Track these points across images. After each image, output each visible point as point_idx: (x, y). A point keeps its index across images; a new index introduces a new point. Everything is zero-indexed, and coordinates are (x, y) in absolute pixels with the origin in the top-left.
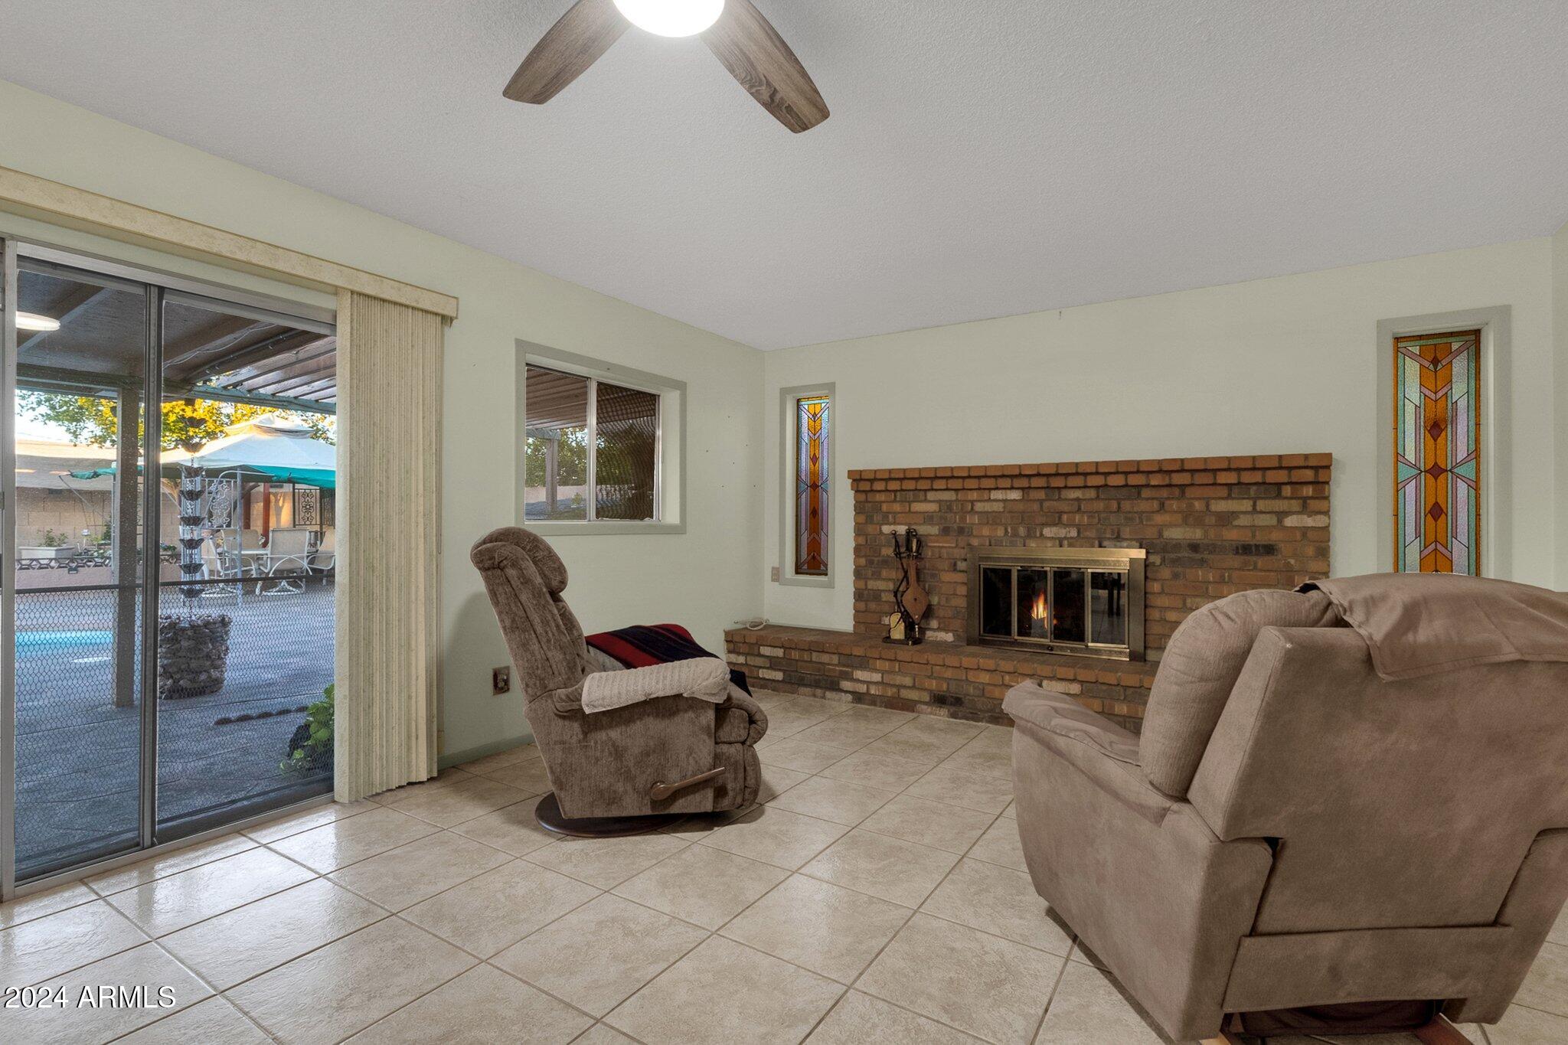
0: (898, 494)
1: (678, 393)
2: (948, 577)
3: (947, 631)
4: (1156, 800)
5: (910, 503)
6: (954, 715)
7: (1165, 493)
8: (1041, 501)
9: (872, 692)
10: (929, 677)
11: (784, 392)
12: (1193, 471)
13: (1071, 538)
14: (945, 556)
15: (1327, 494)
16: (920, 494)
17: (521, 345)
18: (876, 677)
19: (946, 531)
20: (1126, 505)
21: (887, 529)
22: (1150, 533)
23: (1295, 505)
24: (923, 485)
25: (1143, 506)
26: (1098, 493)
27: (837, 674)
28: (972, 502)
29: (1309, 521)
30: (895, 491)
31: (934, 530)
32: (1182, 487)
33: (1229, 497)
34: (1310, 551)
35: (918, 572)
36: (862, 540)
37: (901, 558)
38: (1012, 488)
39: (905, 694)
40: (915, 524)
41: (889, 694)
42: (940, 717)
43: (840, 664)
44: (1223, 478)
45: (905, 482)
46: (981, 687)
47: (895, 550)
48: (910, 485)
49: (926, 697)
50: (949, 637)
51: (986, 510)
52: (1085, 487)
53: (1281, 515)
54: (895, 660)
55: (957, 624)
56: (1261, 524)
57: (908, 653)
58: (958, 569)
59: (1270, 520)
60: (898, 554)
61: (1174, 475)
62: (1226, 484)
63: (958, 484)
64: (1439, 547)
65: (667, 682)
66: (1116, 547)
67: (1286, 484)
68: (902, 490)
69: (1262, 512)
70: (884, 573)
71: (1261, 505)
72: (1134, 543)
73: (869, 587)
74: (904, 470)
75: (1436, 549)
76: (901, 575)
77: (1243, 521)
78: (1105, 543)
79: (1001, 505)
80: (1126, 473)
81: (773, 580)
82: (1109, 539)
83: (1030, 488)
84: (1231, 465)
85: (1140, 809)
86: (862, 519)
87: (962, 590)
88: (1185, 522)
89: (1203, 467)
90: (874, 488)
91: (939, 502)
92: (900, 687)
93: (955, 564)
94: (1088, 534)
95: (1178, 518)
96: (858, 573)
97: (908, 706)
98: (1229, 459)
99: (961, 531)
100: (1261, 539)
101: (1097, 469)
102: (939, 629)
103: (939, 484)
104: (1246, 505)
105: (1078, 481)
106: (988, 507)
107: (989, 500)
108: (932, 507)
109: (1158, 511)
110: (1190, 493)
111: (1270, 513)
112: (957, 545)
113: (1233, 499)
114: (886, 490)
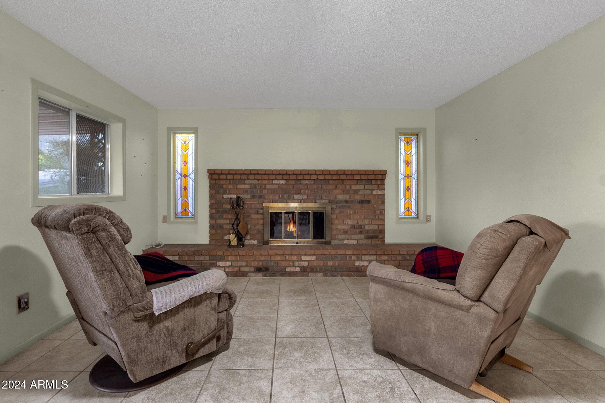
0: (231, 180)
1: (122, 124)
2: (254, 216)
3: (254, 240)
4: (468, 303)
5: (237, 185)
6: (265, 276)
7: (337, 182)
8: (293, 185)
10: (253, 261)
11: (169, 130)
12: (347, 175)
13: (304, 199)
14: (253, 207)
15: (384, 183)
16: (242, 181)
18: (229, 264)
19: (253, 197)
20: (324, 186)
21: (225, 196)
22: (332, 197)
23: (376, 187)
24: (244, 177)
25: (330, 187)
26: (314, 181)
27: (208, 265)
28: (265, 185)
29: (380, 192)
30: (230, 179)
31: (248, 197)
32: (343, 180)
33: (357, 184)
34: (380, 202)
35: (243, 215)
36: (213, 201)
38: (282, 179)
39: (243, 269)
40: (240, 194)
41: (235, 271)
42: (259, 277)
43: (210, 260)
44: (356, 177)
45: (235, 176)
46: (277, 262)
47: (231, 206)
48: (238, 177)
49: (252, 269)
50: (255, 242)
51: (271, 188)
52: (310, 179)
53: (372, 190)
54: (236, 255)
55: (258, 236)
56: (366, 193)
57: (242, 251)
58: (259, 213)
59: (369, 192)
60: (233, 208)
61: (341, 176)
62: (357, 179)
63: (259, 177)
64: (409, 200)
66: (321, 202)
67: (373, 180)
68: (234, 179)
69: (366, 189)
70: (225, 216)
71: (366, 187)
72: (328, 201)
73: (217, 223)
74: (236, 170)
75: (408, 201)
76: (234, 217)
78: (317, 201)
79: (277, 186)
80: (325, 174)
81: (163, 222)
82: (318, 199)
84: (359, 173)
86: (213, 192)
87: (261, 222)
88: (344, 193)
89: (351, 173)
90: (220, 178)
91: (251, 184)
92: (240, 267)
93: (258, 211)
94: (310, 197)
95: (341, 191)
96: (211, 217)
97: (244, 274)
99: (260, 197)
100: (366, 199)
101: (316, 173)
102: (251, 239)
103: (251, 177)
104: (362, 187)
105: (308, 177)
106: (271, 187)
107: (272, 184)
108: (247, 187)
109: (335, 189)
110: (345, 182)
111: (369, 189)
112: (258, 203)
113: (358, 184)
114: (227, 179)
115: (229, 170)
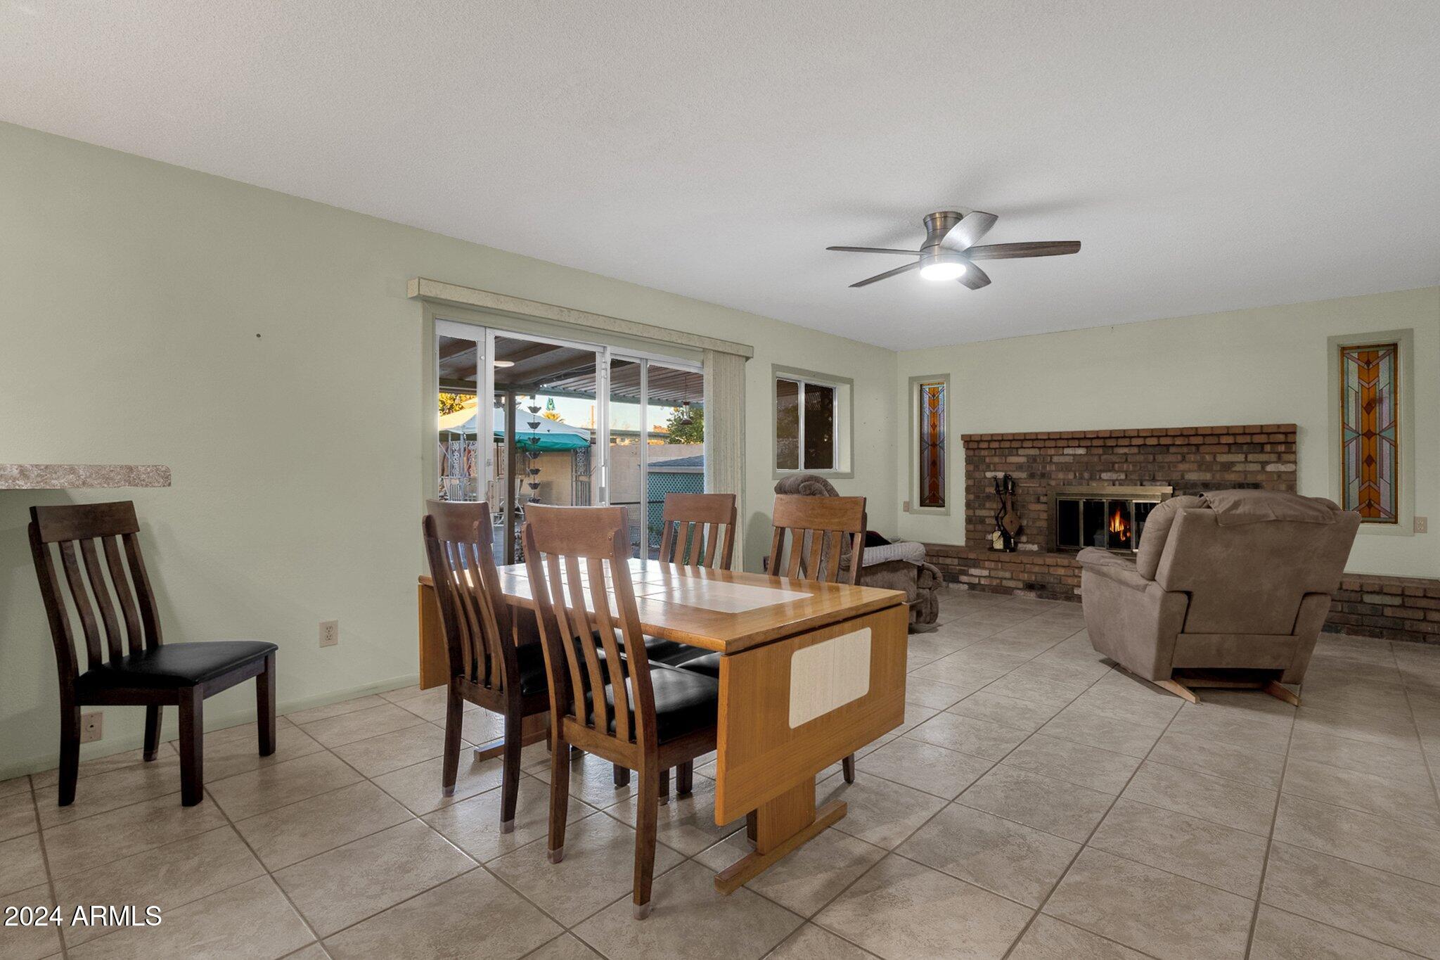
0: (997, 450)
1: (849, 386)
2: (1033, 507)
3: (1033, 544)
4: (1143, 582)
5: (1006, 457)
6: (1040, 596)
7: (1185, 450)
8: (1100, 456)
9: (982, 583)
10: (1022, 572)
11: (912, 380)
12: (1204, 436)
13: (1121, 480)
14: (1032, 492)
15: (1294, 450)
16: (1013, 451)
17: (776, 367)
18: (986, 573)
19: (1032, 476)
20: (1159, 458)
21: (989, 475)
22: (1176, 476)
23: (1273, 457)
24: (1015, 444)
25: (1170, 458)
26: (1139, 450)
27: (957, 571)
28: (1051, 456)
29: (1282, 468)
30: (995, 449)
31: (1024, 475)
32: (1197, 446)
33: (1229, 452)
34: (1283, 487)
35: (1013, 504)
36: (971, 482)
37: (1000, 494)
38: (1079, 446)
39: (1005, 583)
40: (1010, 471)
41: (994, 584)
42: (1032, 595)
43: (959, 565)
44: (1224, 440)
45: (1002, 443)
46: (1058, 578)
47: (996, 489)
48: (1007, 445)
49: (1021, 585)
50: (1035, 548)
51: (1060, 461)
52: (1131, 446)
53: (1264, 464)
54: (999, 561)
55: (1040, 538)
56: (1251, 470)
57: (1007, 556)
58: (1041, 501)
59: (1257, 467)
60: (998, 492)
61: (1192, 438)
62: (1226, 444)
63: (1040, 444)
64: (1371, 484)
65: (896, 553)
66: (1152, 485)
67: (1267, 443)
68: (1000, 448)
69: (1251, 462)
70: (988, 505)
71: (1250, 457)
72: (1164, 483)
74: (1002, 435)
75: (1369, 485)
76: (1000, 506)
77: (1239, 468)
78: (1144, 483)
79: (1072, 458)
80: (1159, 437)
81: (905, 511)
82: (1147, 480)
83: (1091, 446)
84: (1228, 431)
85: (1137, 588)
86: (971, 468)
87: (1044, 516)
88: (1199, 469)
89: (1210, 433)
90: (980, 447)
91: (1027, 456)
92: (1001, 579)
93: (1039, 499)
94: (1133, 477)
95: (1195, 466)
96: (968, 505)
97: (1008, 591)
98: (1228, 428)
99: (1043, 476)
100: (1250, 479)
101: (1138, 434)
102: (1027, 542)
103: (1027, 444)
104: (1241, 457)
105: (1126, 442)
106: (1062, 459)
107: (1063, 454)
108: (1022, 460)
109: (1181, 462)
110: (1201, 448)
111: (1256, 462)
112: (1040, 485)
113: (1232, 453)
114: (989, 448)
115: (992, 435)
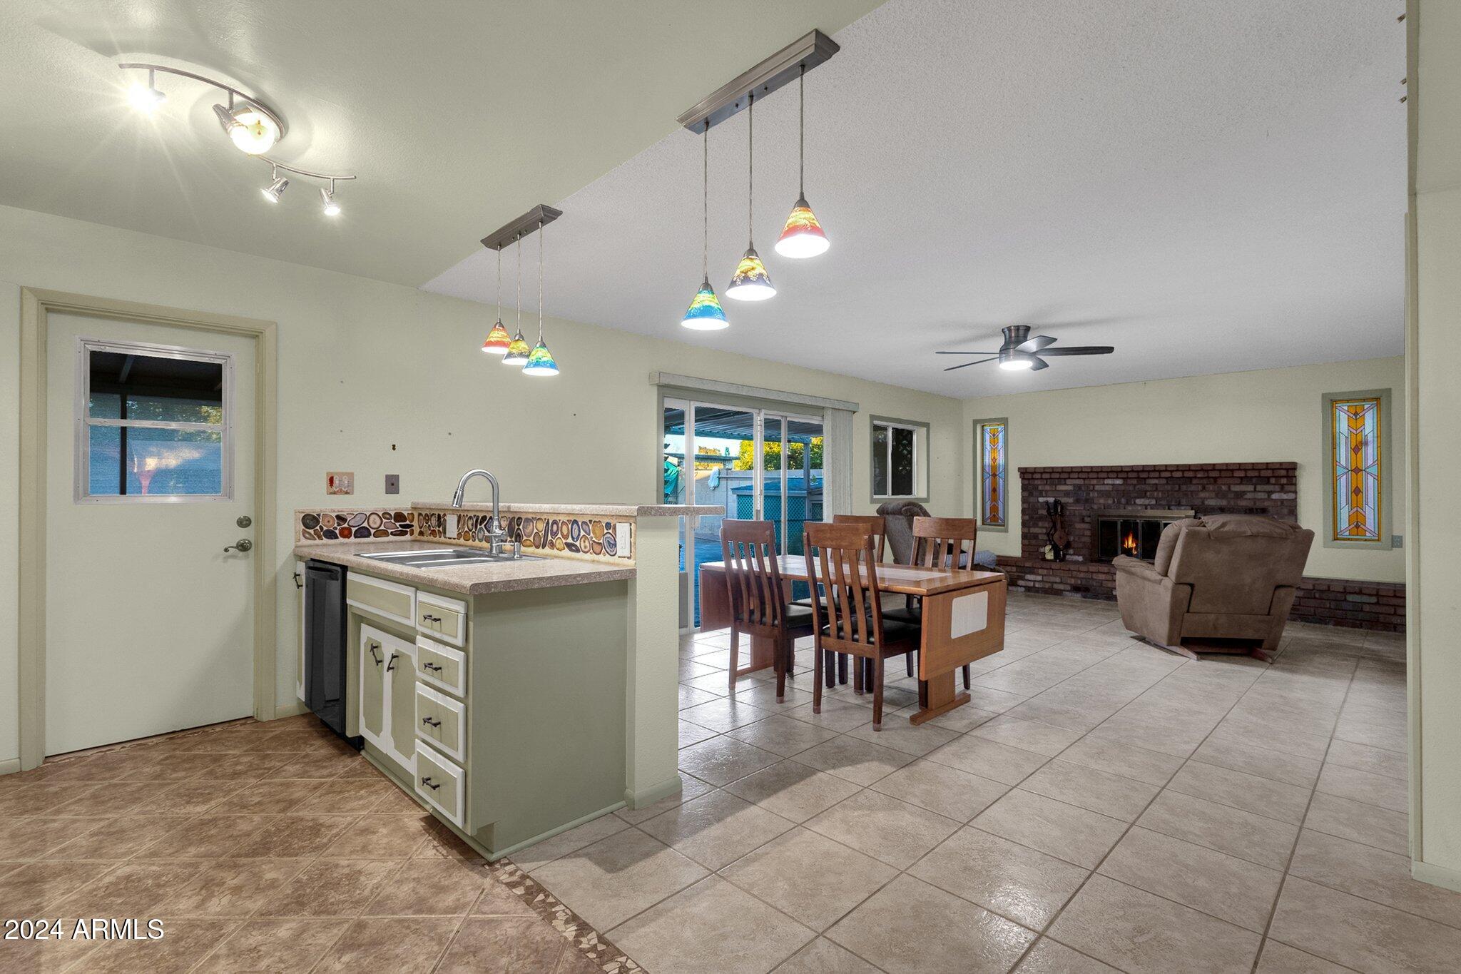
0: (1048, 480)
1: (925, 428)
2: (1078, 526)
3: (1079, 555)
4: (1160, 577)
5: (1056, 485)
6: (1085, 597)
7: (1205, 481)
8: (1135, 485)
9: (1037, 586)
10: (1070, 577)
11: (976, 422)
12: (1220, 470)
13: (1152, 505)
14: (1077, 514)
15: (1294, 482)
16: (1062, 481)
17: (873, 417)
18: (1039, 578)
19: (1077, 501)
20: (1184, 487)
21: (1041, 500)
22: (1198, 502)
23: (1277, 488)
24: (1064, 476)
25: (1193, 488)
26: (1167, 481)
27: (1015, 577)
28: (1093, 485)
29: (1285, 496)
30: (1046, 479)
31: (1071, 500)
32: (1215, 479)
33: (1241, 483)
34: (1285, 511)
35: (1062, 522)
36: (1026, 505)
37: (1051, 516)
38: (1117, 478)
39: (1056, 586)
40: (1059, 497)
41: (1047, 587)
42: (1078, 596)
43: (1017, 571)
44: (1237, 474)
45: (1053, 474)
46: (1099, 582)
47: (1047, 511)
48: (1057, 476)
49: (1069, 588)
50: (1080, 559)
51: (1101, 489)
52: (1160, 477)
53: (1270, 493)
54: (1051, 568)
55: (1085, 551)
56: (1259, 497)
57: (1055, 566)
58: (1085, 521)
59: (1263, 496)
60: (1049, 513)
61: (1210, 472)
62: (1239, 477)
63: (1084, 475)
64: (1359, 509)
66: (1178, 509)
67: (1272, 477)
68: (1051, 478)
69: (1259, 491)
70: (1040, 524)
71: (1259, 488)
72: (1188, 507)
73: (1031, 532)
74: (1053, 468)
75: (1357, 511)
76: (1051, 525)
77: (1249, 496)
78: (1172, 507)
79: (1111, 486)
80: (1183, 471)
82: (1174, 505)
83: (1128, 478)
84: (1243, 467)
85: (1155, 582)
86: (1026, 494)
87: (1088, 533)
88: (1217, 496)
89: (1225, 468)
90: (1034, 477)
91: (1074, 485)
92: (1053, 583)
93: (1083, 519)
94: (1162, 502)
95: (1213, 495)
96: (1024, 524)
97: (1058, 593)
98: (1240, 464)
99: (1087, 501)
100: (1259, 505)
101: (1167, 468)
102: (1074, 554)
103: (1073, 475)
104: (1251, 488)
105: (1157, 475)
106: (1103, 488)
107: (1104, 484)
108: (1070, 488)
109: (1201, 491)
110: (1219, 481)
111: (1264, 492)
112: (1084, 509)
113: (1243, 484)
114: (1042, 478)
115: (1044, 468)
